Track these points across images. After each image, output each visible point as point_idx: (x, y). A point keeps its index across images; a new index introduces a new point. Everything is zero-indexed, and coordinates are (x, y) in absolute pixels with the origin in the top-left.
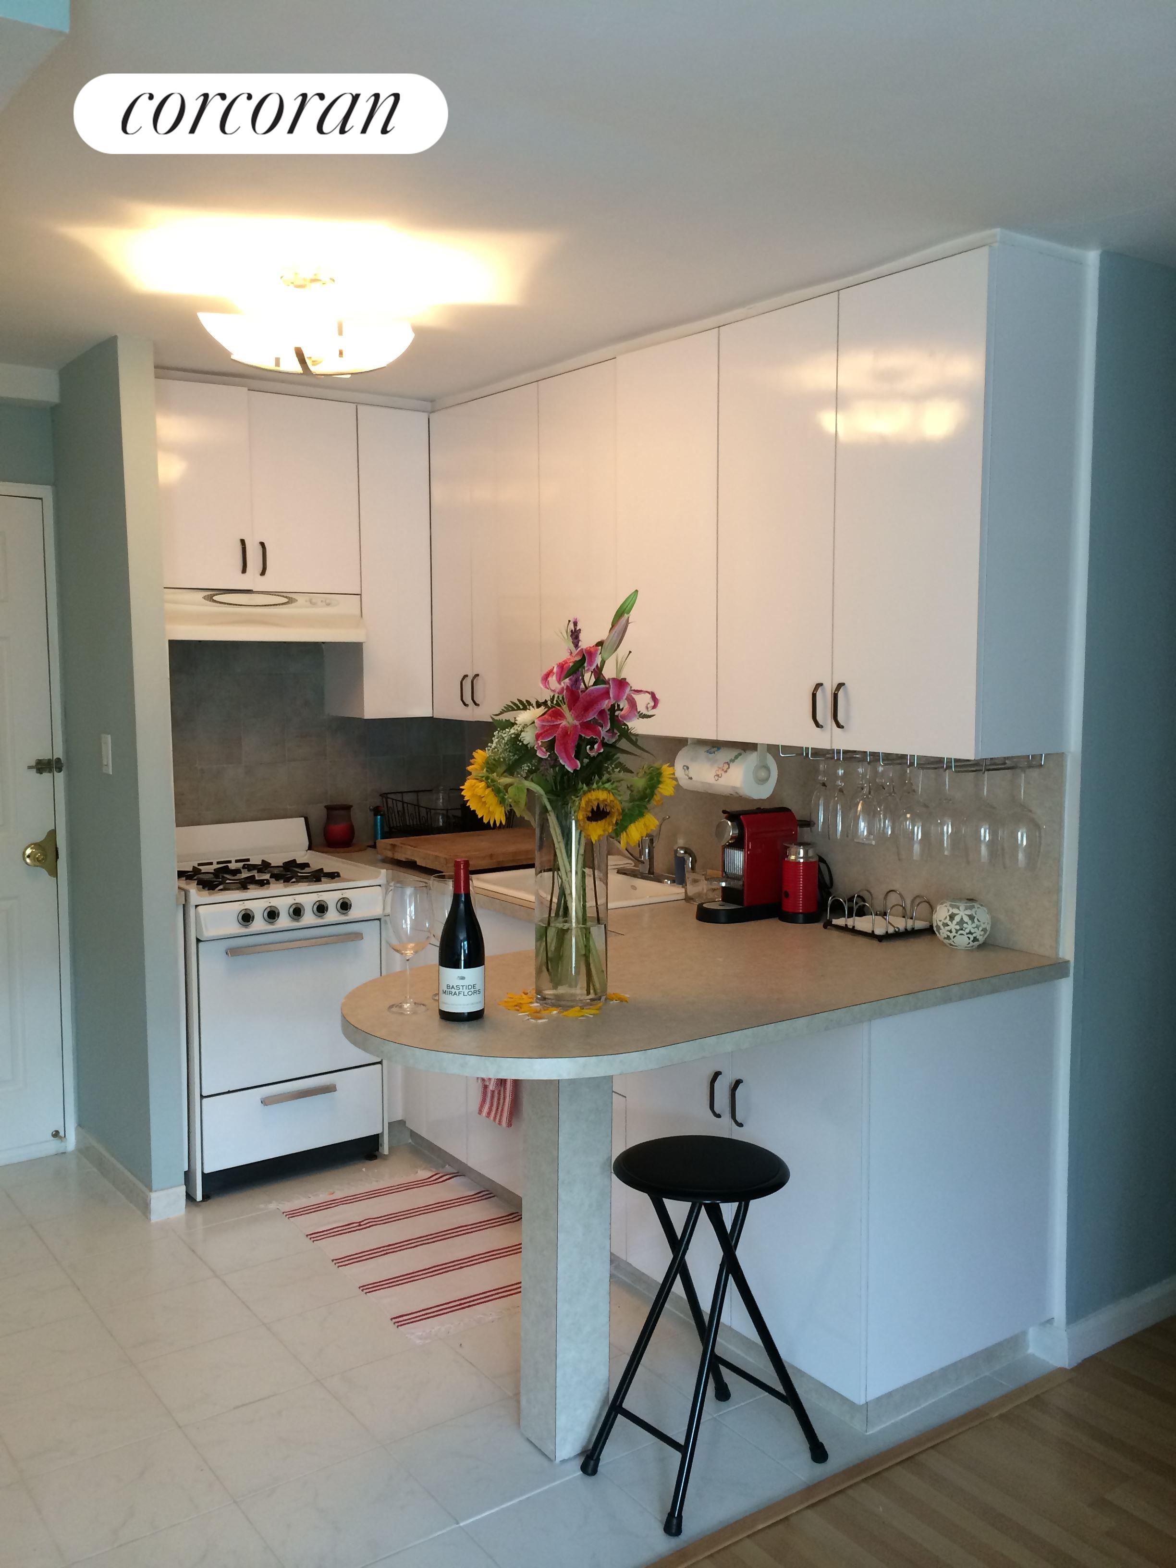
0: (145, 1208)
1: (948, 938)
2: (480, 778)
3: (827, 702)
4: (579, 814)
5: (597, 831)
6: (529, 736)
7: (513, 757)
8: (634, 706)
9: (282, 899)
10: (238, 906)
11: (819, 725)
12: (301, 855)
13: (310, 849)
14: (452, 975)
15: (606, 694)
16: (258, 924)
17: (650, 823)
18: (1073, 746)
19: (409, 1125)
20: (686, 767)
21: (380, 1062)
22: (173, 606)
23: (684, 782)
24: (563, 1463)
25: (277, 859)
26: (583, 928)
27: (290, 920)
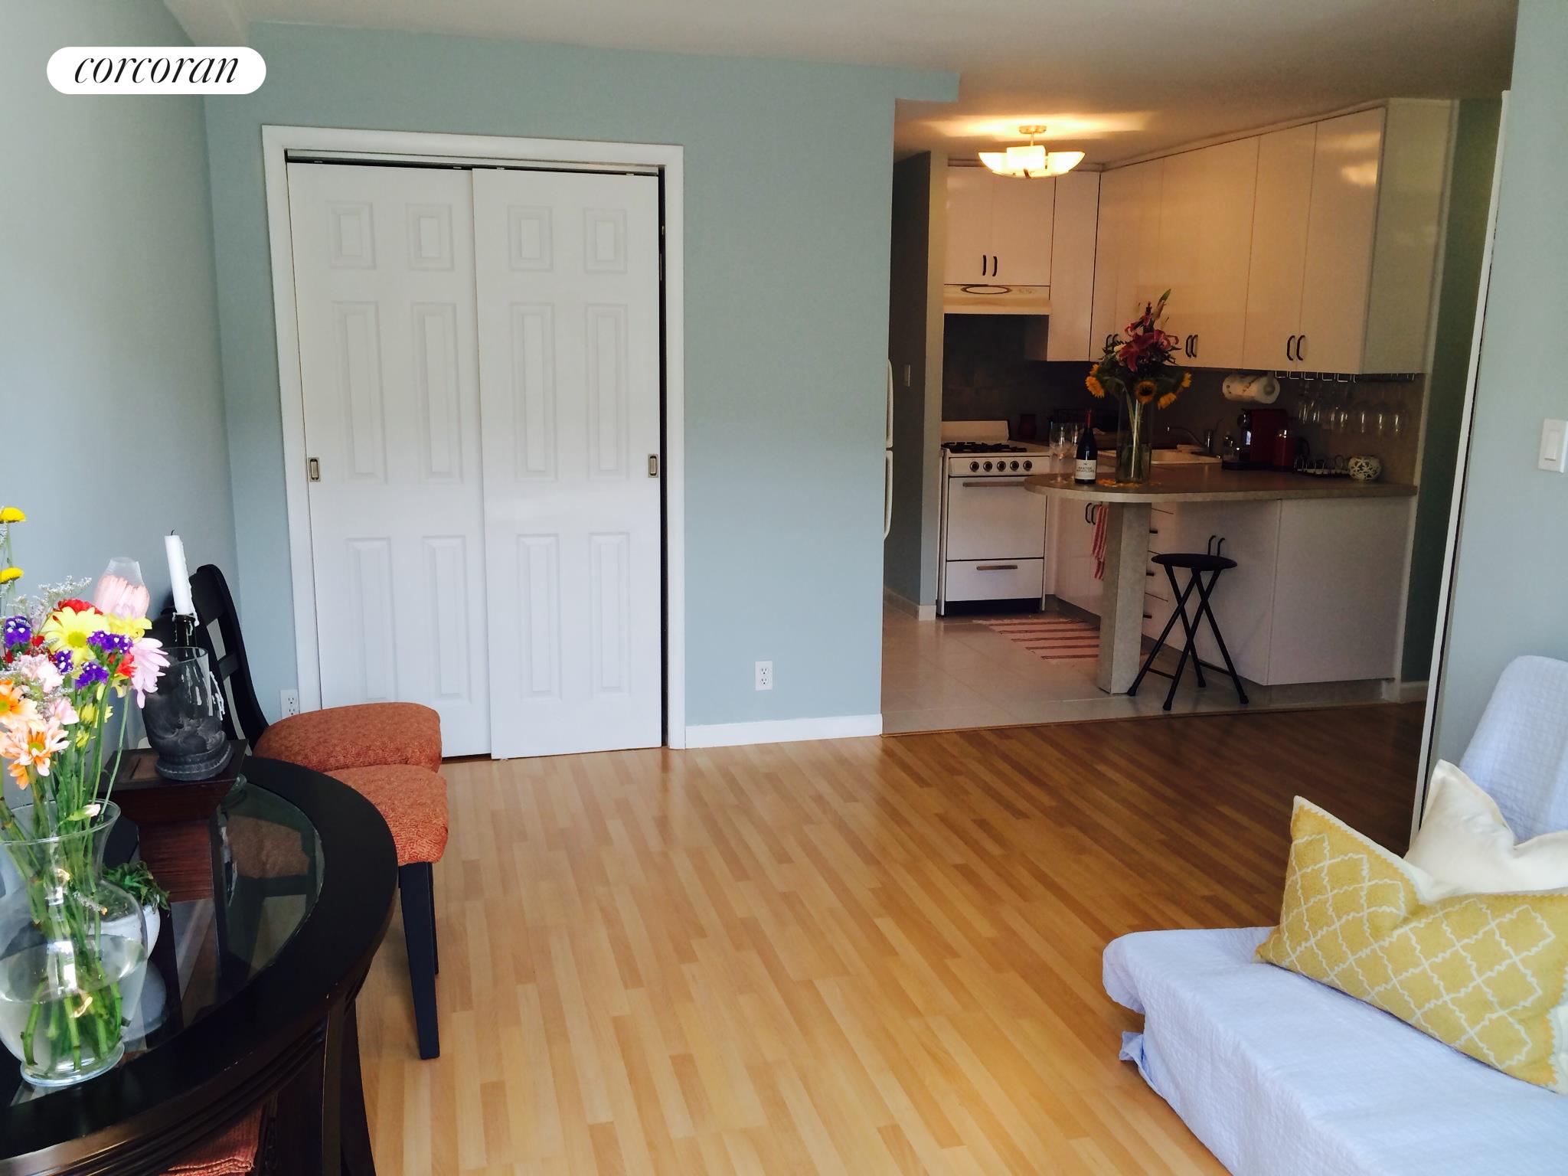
0: (916, 614)
1: (1354, 475)
2: (1093, 376)
3: (1295, 346)
4: (1137, 392)
5: (1145, 400)
6: (1118, 357)
7: (1110, 367)
8: (1169, 343)
9: (995, 459)
10: (971, 460)
11: (1290, 359)
12: (1004, 442)
13: (1010, 438)
14: (1081, 463)
15: (1152, 337)
16: (981, 471)
17: (1171, 397)
18: (1429, 369)
19: (1057, 596)
20: (1228, 387)
21: (1043, 558)
22: (946, 295)
23: (1227, 395)
24: (1114, 694)
25: (991, 443)
26: (1139, 448)
27: (997, 470)
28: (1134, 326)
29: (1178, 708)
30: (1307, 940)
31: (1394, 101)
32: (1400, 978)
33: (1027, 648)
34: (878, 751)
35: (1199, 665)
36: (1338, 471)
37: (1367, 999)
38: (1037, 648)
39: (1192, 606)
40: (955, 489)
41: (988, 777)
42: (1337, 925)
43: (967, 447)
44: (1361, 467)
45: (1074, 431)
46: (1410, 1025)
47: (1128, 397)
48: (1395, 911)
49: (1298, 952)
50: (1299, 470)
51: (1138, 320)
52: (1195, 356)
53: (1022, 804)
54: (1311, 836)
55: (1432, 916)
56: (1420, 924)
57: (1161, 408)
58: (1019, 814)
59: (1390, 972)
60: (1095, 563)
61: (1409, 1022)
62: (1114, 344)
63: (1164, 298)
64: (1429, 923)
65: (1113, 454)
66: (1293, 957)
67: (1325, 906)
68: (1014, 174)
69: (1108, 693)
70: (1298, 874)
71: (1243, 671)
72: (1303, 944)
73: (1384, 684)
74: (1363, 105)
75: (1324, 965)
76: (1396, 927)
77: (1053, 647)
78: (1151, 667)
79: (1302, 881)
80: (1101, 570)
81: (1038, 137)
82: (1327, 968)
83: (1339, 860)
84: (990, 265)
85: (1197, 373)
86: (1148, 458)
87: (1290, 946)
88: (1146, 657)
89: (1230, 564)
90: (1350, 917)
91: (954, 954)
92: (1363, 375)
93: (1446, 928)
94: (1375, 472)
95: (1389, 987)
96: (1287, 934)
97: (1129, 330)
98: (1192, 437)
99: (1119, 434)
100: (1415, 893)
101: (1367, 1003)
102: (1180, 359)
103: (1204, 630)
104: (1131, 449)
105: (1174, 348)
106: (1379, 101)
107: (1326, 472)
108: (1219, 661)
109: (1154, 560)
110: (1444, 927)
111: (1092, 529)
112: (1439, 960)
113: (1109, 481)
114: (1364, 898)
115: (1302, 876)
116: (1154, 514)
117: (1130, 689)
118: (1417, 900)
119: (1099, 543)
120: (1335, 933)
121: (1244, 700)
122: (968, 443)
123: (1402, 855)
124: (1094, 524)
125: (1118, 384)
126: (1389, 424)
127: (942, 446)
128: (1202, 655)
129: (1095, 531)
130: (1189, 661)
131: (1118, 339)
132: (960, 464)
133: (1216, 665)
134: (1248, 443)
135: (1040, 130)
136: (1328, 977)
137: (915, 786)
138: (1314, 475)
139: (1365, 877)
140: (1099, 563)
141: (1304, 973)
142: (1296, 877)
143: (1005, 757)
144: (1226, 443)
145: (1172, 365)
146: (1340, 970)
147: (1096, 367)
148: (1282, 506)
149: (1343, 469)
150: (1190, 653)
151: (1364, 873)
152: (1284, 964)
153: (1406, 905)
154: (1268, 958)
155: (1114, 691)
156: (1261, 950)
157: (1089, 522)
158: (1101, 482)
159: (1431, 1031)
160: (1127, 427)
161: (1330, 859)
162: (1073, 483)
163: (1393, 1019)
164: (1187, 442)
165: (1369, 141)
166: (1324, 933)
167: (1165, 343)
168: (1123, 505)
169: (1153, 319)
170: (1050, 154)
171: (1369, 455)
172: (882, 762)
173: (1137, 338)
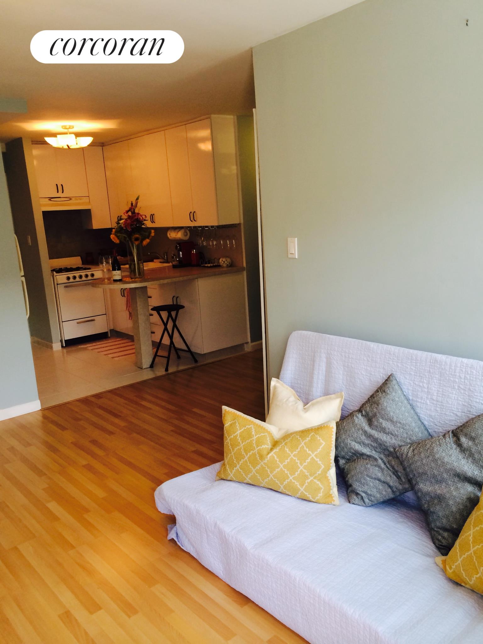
0: (51, 348)
1: (222, 265)
2: (113, 234)
3: (192, 216)
4: (133, 240)
5: (137, 243)
6: (122, 225)
7: (120, 230)
8: (143, 218)
9: (77, 274)
10: (66, 276)
11: (191, 221)
12: (81, 266)
13: (83, 264)
14: (114, 272)
15: (136, 216)
16: (71, 280)
17: (148, 240)
18: (242, 222)
19: (114, 330)
20: (170, 234)
21: (106, 314)
22: (41, 203)
23: (170, 238)
24: (144, 369)
25: (74, 267)
26: (138, 264)
27: (79, 279)
28: (127, 212)
29: (171, 370)
30: (236, 466)
31: (213, 116)
32: (273, 474)
33: (105, 355)
34: (40, 418)
35: (176, 350)
36: (216, 264)
37: (262, 485)
38: (109, 354)
39: (170, 326)
40: (61, 290)
41: (94, 419)
42: (246, 458)
43: (64, 270)
44: (223, 261)
45: (109, 258)
46: (279, 492)
47: (130, 242)
48: (267, 447)
49: (233, 473)
50: (202, 265)
51: (128, 209)
52: (155, 223)
53: (110, 428)
54: (231, 422)
55: (281, 445)
56: (276, 450)
57: (144, 246)
58: (111, 433)
59: (269, 473)
60: (128, 313)
61: (279, 491)
62: (121, 219)
63: (137, 199)
64: (280, 449)
65: (127, 266)
66: (232, 475)
67: (241, 450)
68: (63, 147)
69: (141, 368)
70: (228, 439)
71: (193, 349)
72: (235, 468)
73: (245, 345)
74: (201, 118)
75: (244, 476)
76: (268, 453)
77: (116, 353)
78: (158, 354)
79: (230, 442)
80: (131, 317)
81: (70, 130)
82: (245, 477)
83: (243, 430)
84: (60, 188)
85: (156, 229)
86: (142, 266)
87: (229, 470)
88: (155, 350)
89: (183, 307)
90: (251, 453)
91: (87, 511)
92: (219, 225)
93: (287, 450)
94: (230, 263)
95: (269, 479)
96: (228, 466)
97: (125, 213)
98: (159, 256)
99: (129, 258)
100: (273, 436)
101: (263, 487)
102: (149, 224)
103: (176, 334)
104: (135, 264)
105: (145, 220)
106: (207, 116)
107: (212, 265)
108: (184, 347)
109: (152, 309)
110: (286, 449)
111: (124, 299)
112: (286, 463)
113: (128, 279)
114: (255, 444)
115: (230, 440)
116: (148, 290)
117: (151, 365)
118: (274, 439)
119: (128, 305)
120: (246, 461)
121: (196, 361)
122: (64, 268)
123: (265, 421)
124: (125, 297)
125: (125, 237)
126: (231, 243)
127: (51, 271)
128: (177, 345)
129: (126, 299)
130: (172, 349)
131: (122, 218)
132: (61, 278)
133: (183, 348)
134: (181, 256)
135: (71, 127)
136: (246, 480)
137: (60, 431)
138: (208, 267)
139: (254, 435)
140: (130, 313)
141: (236, 480)
142: (228, 441)
143: (100, 407)
144: (173, 257)
145: (145, 227)
146: (250, 476)
147: (114, 230)
148: (198, 281)
149: (218, 263)
150: (172, 345)
151: (253, 433)
152: (229, 479)
153: (270, 443)
154: (222, 477)
155: (144, 367)
156: (219, 475)
157: (123, 296)
158: (124, 279)
159: (287, 493)
160: (131, 254)
161: (239, 430)
162: (112, 281)
163: (273, 491)
164: (157, 258)
165: (206, 133)
166: (242, 462)
167: (141, 218)
168: (135, 288)
169: (134, 208)
170: (77, 138)
171: (226, 257)
172: (43, 423)
173: (129, 216)
